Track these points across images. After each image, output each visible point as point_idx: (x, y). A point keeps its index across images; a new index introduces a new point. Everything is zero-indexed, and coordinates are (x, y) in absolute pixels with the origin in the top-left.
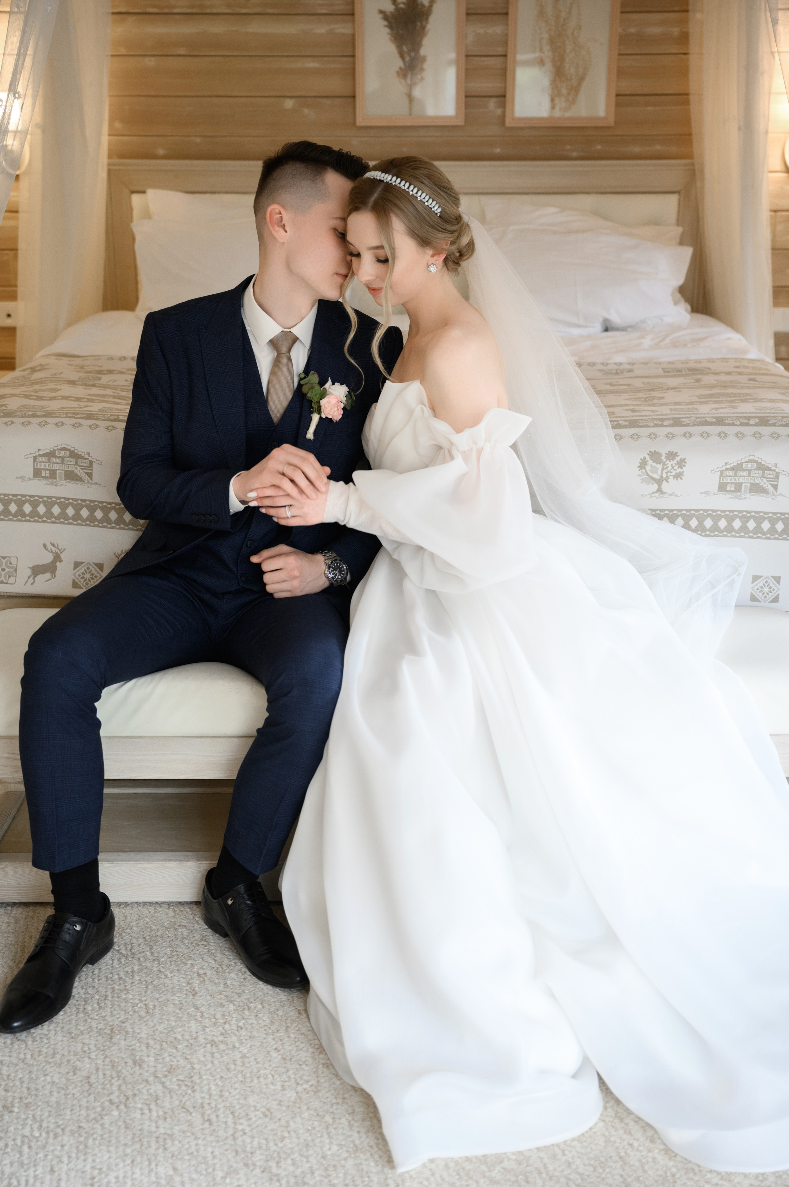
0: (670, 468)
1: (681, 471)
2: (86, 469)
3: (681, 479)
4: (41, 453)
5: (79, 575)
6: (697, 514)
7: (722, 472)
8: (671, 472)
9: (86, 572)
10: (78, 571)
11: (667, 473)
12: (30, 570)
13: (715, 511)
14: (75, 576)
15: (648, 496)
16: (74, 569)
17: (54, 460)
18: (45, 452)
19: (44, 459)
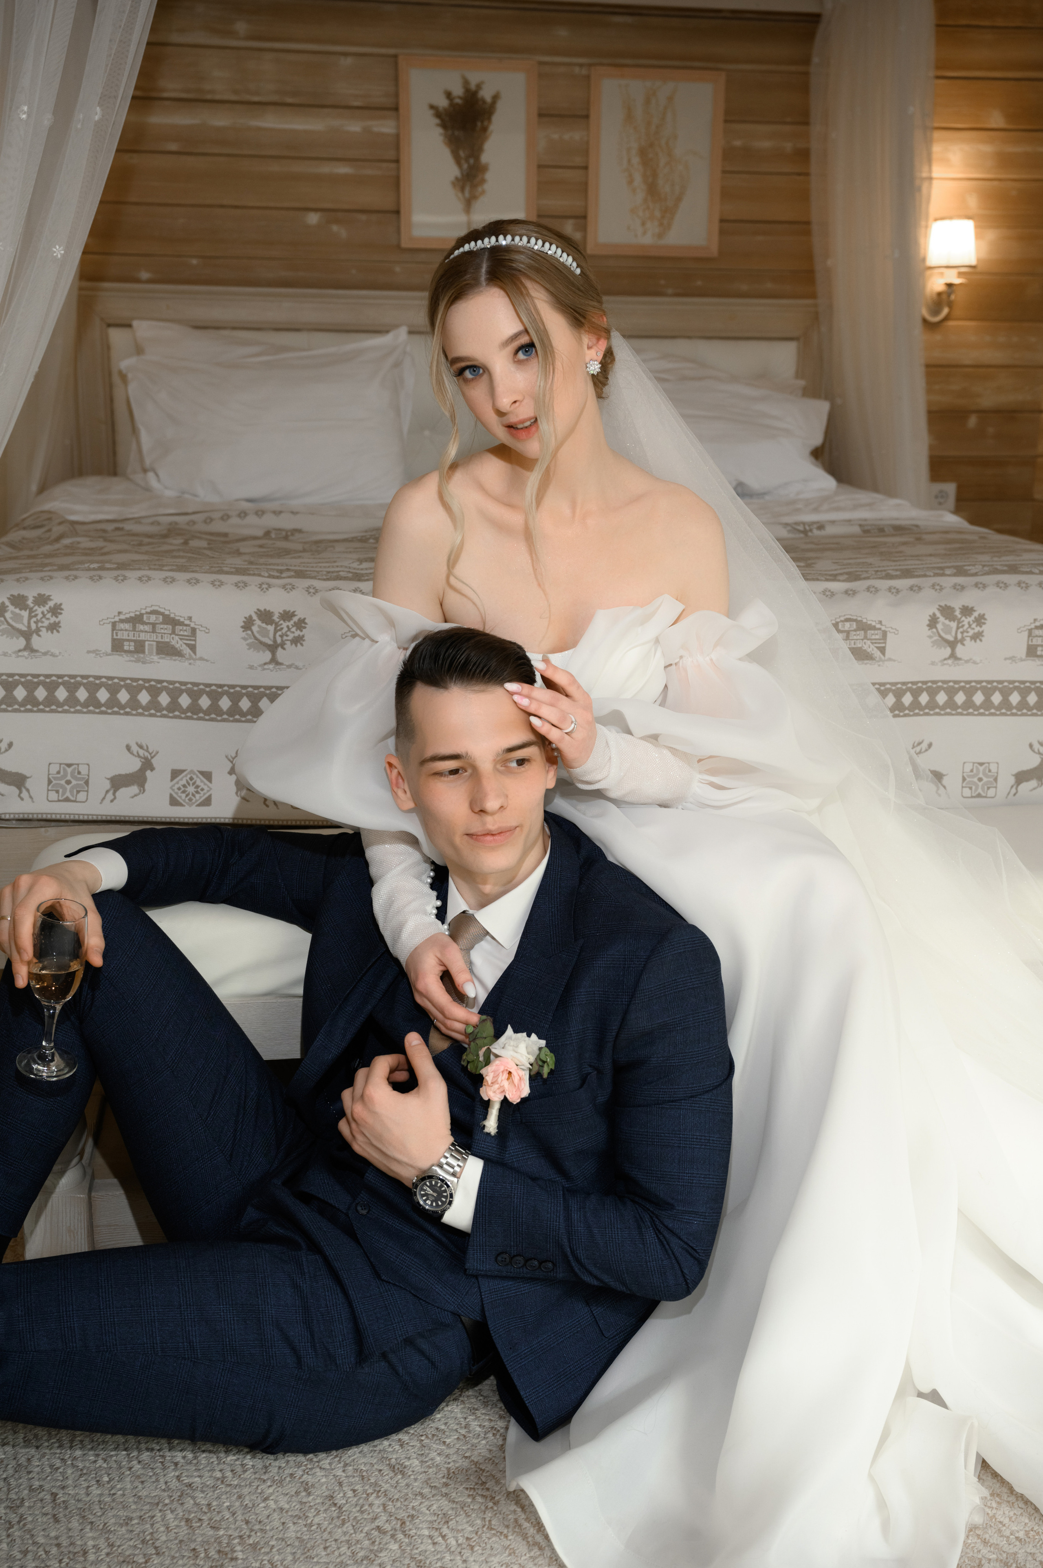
0: (966, 626)
1: (981, 630)
2: (187, 640)
3: (981, 640)
4: (122, 617)
5: (179, 789)
6: (1000, 686)
7: (1030, 631)
8: (968, 632)
9: (189, 784)
10: (177, 783)
11: (962, 633)
12: (108, 782)
13: (1023, 682)
14: (173, 790)
15: (940, 664)
16: (172, 780)
17: (141, 627)
18: (128, 616)
19: (127, 626)
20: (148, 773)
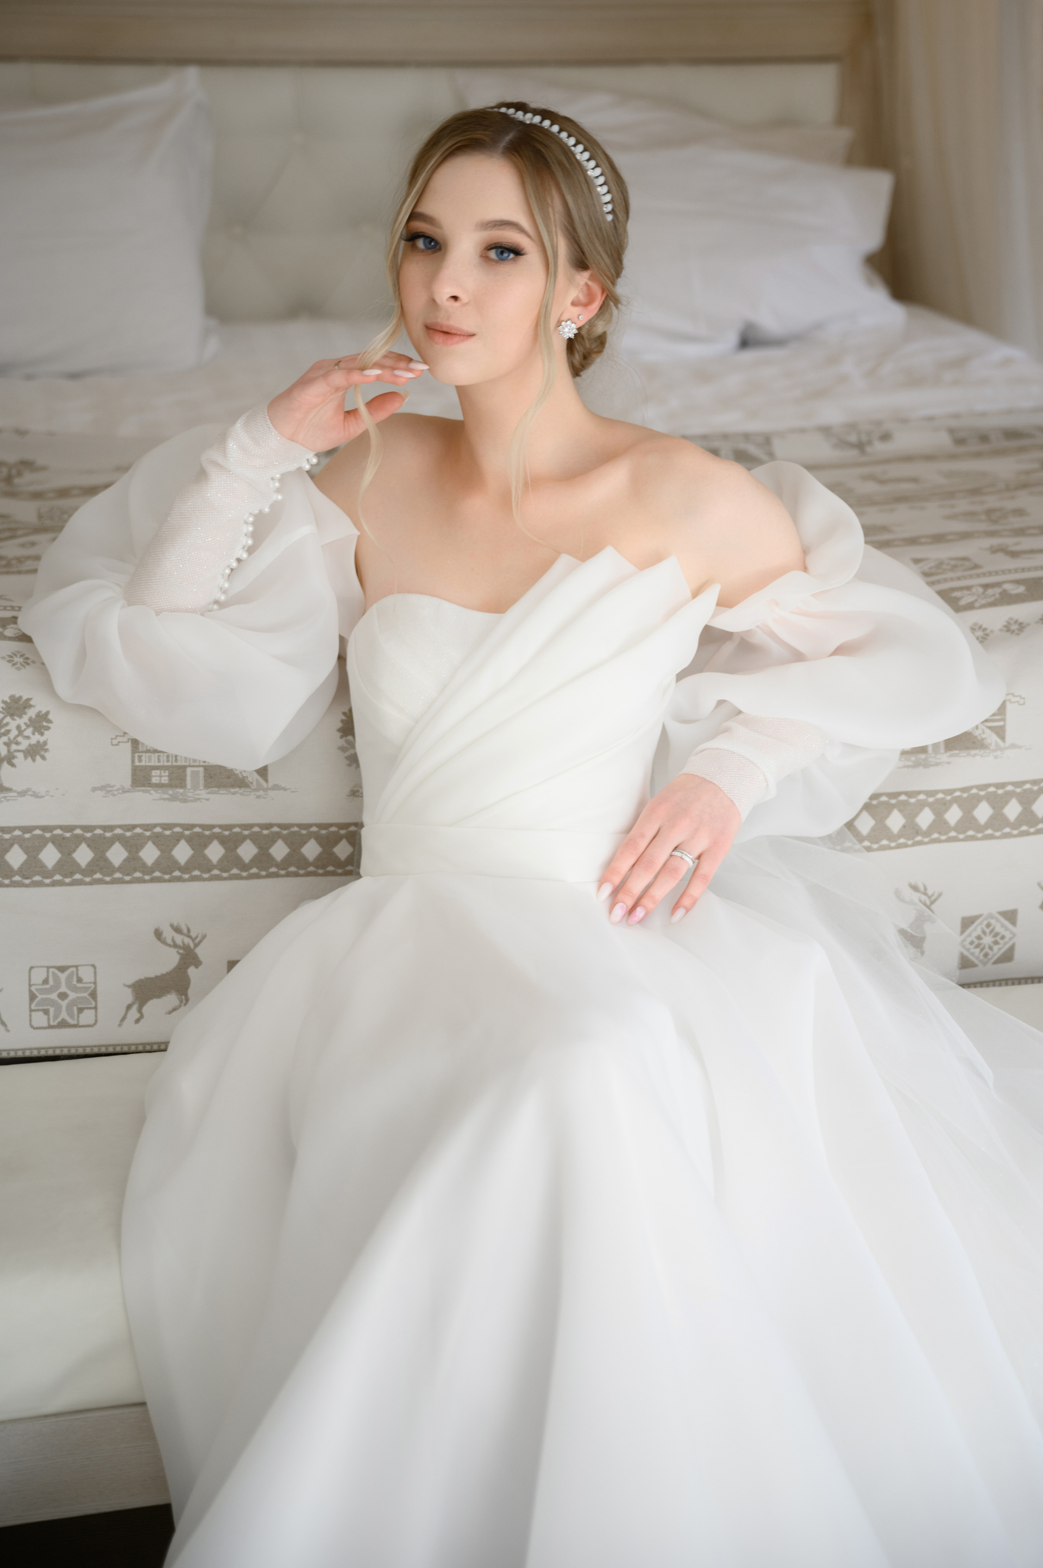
20: (192, 971)
